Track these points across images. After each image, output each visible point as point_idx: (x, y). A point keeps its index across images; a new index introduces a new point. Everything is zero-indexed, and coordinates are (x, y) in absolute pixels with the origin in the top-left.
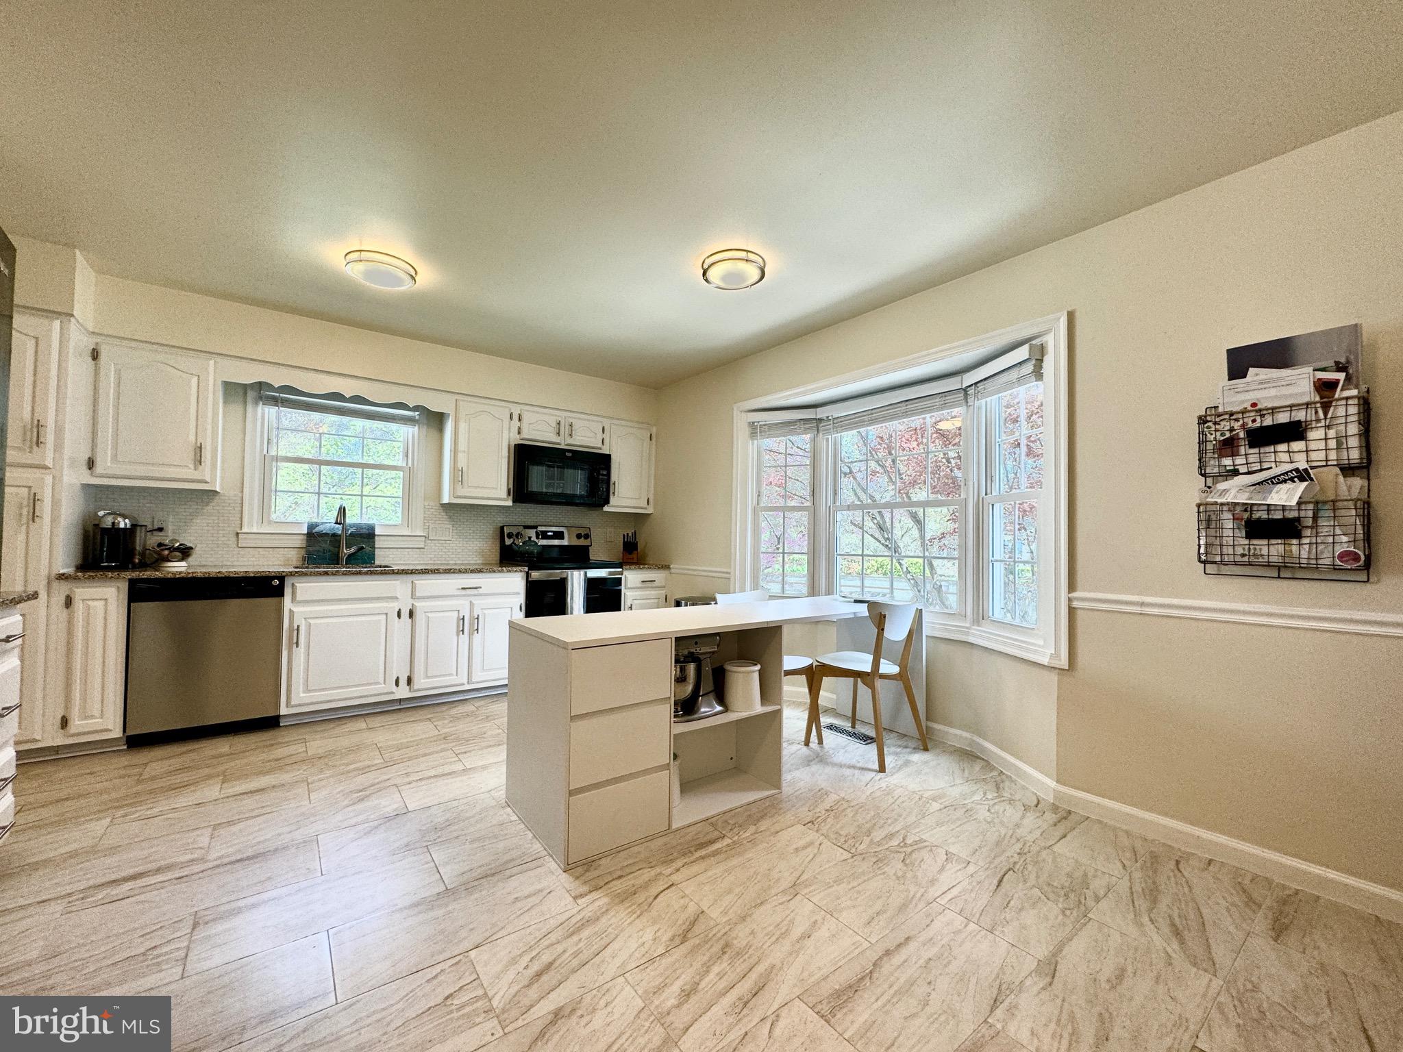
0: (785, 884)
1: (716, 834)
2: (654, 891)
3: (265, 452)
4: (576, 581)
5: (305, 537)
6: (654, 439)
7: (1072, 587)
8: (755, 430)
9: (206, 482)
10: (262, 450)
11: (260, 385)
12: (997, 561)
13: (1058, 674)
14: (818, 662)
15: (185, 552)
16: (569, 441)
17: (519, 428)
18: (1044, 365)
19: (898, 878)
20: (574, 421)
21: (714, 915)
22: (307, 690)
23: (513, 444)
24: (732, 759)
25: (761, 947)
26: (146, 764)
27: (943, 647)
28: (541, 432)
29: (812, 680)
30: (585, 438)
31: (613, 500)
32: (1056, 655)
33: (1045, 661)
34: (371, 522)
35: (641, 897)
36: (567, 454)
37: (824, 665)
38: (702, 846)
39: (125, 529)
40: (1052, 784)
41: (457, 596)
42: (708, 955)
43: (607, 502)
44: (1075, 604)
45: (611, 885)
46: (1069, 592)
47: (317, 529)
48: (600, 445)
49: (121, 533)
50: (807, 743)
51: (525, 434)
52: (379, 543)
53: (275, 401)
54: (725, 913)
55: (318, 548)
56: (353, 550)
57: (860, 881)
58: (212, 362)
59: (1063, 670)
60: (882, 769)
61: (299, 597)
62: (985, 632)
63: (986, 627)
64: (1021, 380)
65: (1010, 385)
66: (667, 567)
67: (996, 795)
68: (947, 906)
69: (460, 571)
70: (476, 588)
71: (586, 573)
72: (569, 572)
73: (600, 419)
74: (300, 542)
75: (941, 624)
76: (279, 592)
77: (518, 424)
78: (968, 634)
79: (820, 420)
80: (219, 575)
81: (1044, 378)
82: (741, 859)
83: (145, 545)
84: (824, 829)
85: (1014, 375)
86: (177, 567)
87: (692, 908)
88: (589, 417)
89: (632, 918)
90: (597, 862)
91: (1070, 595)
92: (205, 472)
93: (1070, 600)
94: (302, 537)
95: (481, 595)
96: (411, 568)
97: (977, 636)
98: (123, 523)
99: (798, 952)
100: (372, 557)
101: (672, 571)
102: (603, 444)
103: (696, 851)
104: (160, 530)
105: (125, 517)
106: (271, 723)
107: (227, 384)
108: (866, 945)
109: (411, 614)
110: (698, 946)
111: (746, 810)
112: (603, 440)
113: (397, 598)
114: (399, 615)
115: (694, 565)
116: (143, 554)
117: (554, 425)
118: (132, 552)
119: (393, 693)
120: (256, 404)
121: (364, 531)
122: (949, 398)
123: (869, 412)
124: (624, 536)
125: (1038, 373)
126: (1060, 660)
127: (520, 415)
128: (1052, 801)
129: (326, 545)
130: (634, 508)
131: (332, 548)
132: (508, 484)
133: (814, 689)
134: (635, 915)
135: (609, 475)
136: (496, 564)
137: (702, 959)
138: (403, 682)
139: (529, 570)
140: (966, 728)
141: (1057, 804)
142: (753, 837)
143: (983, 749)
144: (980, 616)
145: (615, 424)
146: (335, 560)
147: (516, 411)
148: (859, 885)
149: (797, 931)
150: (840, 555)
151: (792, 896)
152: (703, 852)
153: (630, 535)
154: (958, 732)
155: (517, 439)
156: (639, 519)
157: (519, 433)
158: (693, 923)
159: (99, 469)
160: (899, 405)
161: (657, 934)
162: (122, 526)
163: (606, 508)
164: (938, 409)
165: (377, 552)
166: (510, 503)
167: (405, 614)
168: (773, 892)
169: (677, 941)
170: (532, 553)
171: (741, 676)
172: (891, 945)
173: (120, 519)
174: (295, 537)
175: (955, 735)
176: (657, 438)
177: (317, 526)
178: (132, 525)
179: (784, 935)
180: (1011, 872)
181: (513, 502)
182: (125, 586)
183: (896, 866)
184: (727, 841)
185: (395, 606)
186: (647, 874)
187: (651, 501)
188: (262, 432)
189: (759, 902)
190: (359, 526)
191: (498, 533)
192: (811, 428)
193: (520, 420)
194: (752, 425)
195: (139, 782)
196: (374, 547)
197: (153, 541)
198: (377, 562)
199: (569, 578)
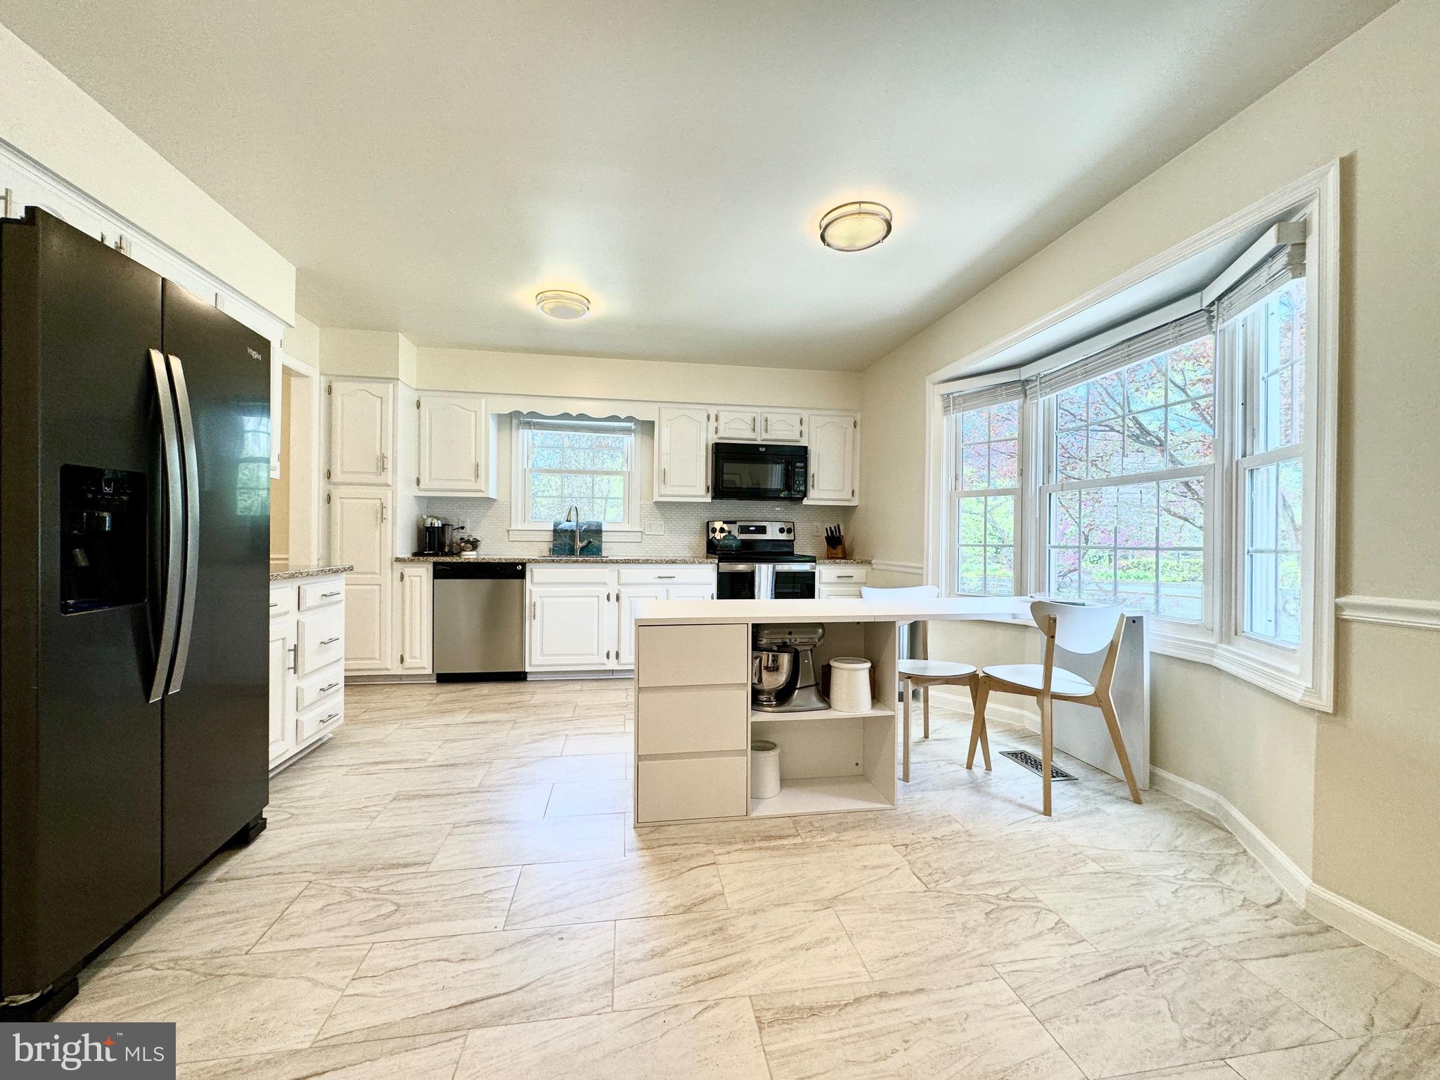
0: (825, 894)
1: (793, 831)
2: (693, 863)
3: (525, 466)
4: (764, 574)
5: (552, 533)
6: (858, 425)
7: (1342, 587)
8: (949, 403)
9: (482, 491)
10: (523, 465)
11: (517, 414)
12: (1257, 551)
13: (1319, 718)
14: (984, 673)
15: (474, 545)
16: (765, 436)
17: (716, 428)
18: (1308, 250)
19: (965, 928)
20: (769, 416)
21: (729, 900)
22: (542, 654)
23: (710, 444)
24: (857, 764)
25: (752, 942)
26: (438, 694)
27: (1179, 671)
28: (738, 431)
29: (977, 691)
30: (781, 432)
31: (812, 493)
32: (1315, 689)
33: (1296, 697)
34: (599, 520)
35: (676, 866)
36: (761, 449)
37: (988, 677)
38: (769, 838)
39: (438, 527)
40: (1306, 881)
41: (653, 584)
42: (697, 930)
43: (805, 494)
44: (1347, 614)
45: (662, 848)
46: (1338, 595)
47: (560, 527)
48: (797, 437)
49: (436, 530)
50: (969, 766)
51: (721, 434)
52: (605, 537)
53: (529, 425)
54: (742, 901)
55: (560, 542)
56: (584, 544)
57: (914, 917)
58: (483, 401)
59: (1327, 713)
60: (1047, 811)
61: (535, 580)
62: (1238, 654)
63: (1240, 647)
64: (1273, 281)
65: (1260, 292)
66: (869, 563)
67: (1208, 876)
68: (1003, 976)
69: (657, 562)
70: (671, 577)
71: (774, 568)
72: (757, 565)
73: (799, 411)
74: (549, 537)
75: (1175, 638)
76: (522, 575)
77: (715, 424)
78: (1212, 654)
79: (1027, 381)
80: (484, 561)
81: (1307, 272)
82: (798, 860)
83: (451, 540)
84: (912, 857)
85: (1264, 273)
86: (469, 556)
87: (717, 887)
88: (788, 410)
89: (655, 880)
90: (666, 828)
91: (1338, 600)
92: (481, 484)
93: (1338, 608)
94: (549, 533)
95: (677, 584)
96: (616, 558)
97: (1225, 658)
98: (437, 524)
99: (783, 959)
100: (598, 551)
101: (874, 566)
102: (801, 436)
103: (759, 841)
104: (463, 528)
105: (438, 518)
106: (520, 677)
107: (500, 417)
108: (867, 978)
109: (618, 598)
110: (695, 920)
111: (841, 818)
112: (801, 432)
113: (606, 584)
114: (608, 599)
115: (892, 560)
116: (451, 546)
117: (750, 422)
118: (442, 545)
119: (605, 664)
120: (518, 429)
121: (593, 528)
122: (1187, 327)
123: (1082, 363)
124: (827, 530)
125: (1297, 266)
126: (1320, 698)
127: (717, 416)
128: (1303, 907)
129: (567, 540)
130: (833, 500)
131: (569, 542)
132: (707, 482)
133: (979, 702)
134: (661, 879)
135: (806, 468)
136: (703, 557)
137: (689, 931)
138: (613, 655)
139: (719, 562)
140: (1211, 784)
141: (1309, 911)
142: (827, 843)
143: (1228, 816)
144: (1230, 629)
145: (813, 415)
146: (572, 552)
147: (713, 411)
148: (907, 920)
149: (800, 940)
150: (1055, 547)
151: (822, 908)
152: (766, 844)
153: (833, 529)
154: (1198, 788)
155: (714, 439)
156: (846, 512)
157: (716, 432)
158: (704, 901)
159: (422, 485)
160: (1120, 347)
161: (668, 899)
162: (436, 525)
163: (805, 502)
164: (1172, 345)
165: (604, 546)
166: (709, 499)
167: (613, 598)
168: (805, 898)
169: (681, 909)
170: (731, 546)
171: (845, 673)
172: (893, 988)
173: (435, 521)
174: (545, 533)
175: (1192, 791)
176: (861, 425)
177: (560, 524)
178: (443, 525)
179: (781, 940)
180: (1142, 970)
181: (712, 498)
182: (431, 567)
183: (976, 915)
184: (799, 840)
185: (604, 591)
186: (701, 848)
187: (857, 492)
188: (523, 451)
189: (784, 902)
190: (589, 524)
191: (705, 528)
192: (1016, 393)
193: (717, 420)
194: (946, 397)
195: (428, 705)
196: (600, 541)
197: (457, 536)
198: (604, 554)
199: (757, 571)
